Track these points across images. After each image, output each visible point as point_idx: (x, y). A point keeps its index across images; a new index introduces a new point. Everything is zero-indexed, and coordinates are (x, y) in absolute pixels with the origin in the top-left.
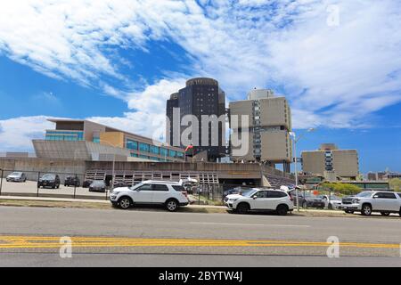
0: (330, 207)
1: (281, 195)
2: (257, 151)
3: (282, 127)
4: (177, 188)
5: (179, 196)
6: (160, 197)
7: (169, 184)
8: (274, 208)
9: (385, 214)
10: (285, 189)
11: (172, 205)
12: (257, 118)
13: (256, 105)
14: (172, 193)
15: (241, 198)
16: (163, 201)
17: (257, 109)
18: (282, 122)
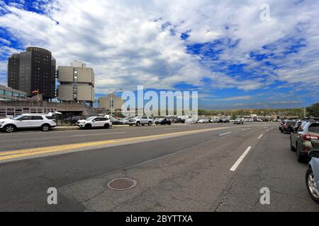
0: (122, 123)
1: (106, 119)
2: (75, 95)
3: (90, 84)
4: (48, 118)
5: (51, 122)
6: (38, 123)
7: (43, 116)
8: (103, 125)
9: (143, 125)
10: (107, 116)
11: (46, 128)
12: (75, 77)
13: (74, 70)
14: (46, 121)
15: (87, 122)
16: (40, 125)
17: (76, 72)
18: (90, 81)
